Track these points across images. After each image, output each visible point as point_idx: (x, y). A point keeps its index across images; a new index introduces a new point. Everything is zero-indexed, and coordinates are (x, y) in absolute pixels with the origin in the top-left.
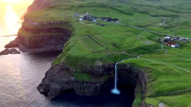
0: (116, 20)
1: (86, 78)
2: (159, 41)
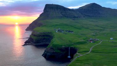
0: (72, 31)
1: (59, 51)
2: (88, 40)
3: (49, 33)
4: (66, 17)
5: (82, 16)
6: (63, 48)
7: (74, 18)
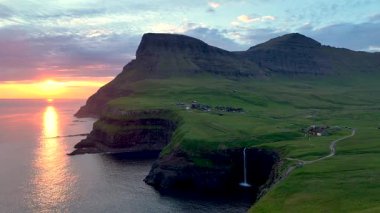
0: (239, 110)
3: (161, 111)
4: (210, 71)
5: (261, 72)
6: (224, 151)
7: (236, 75)
